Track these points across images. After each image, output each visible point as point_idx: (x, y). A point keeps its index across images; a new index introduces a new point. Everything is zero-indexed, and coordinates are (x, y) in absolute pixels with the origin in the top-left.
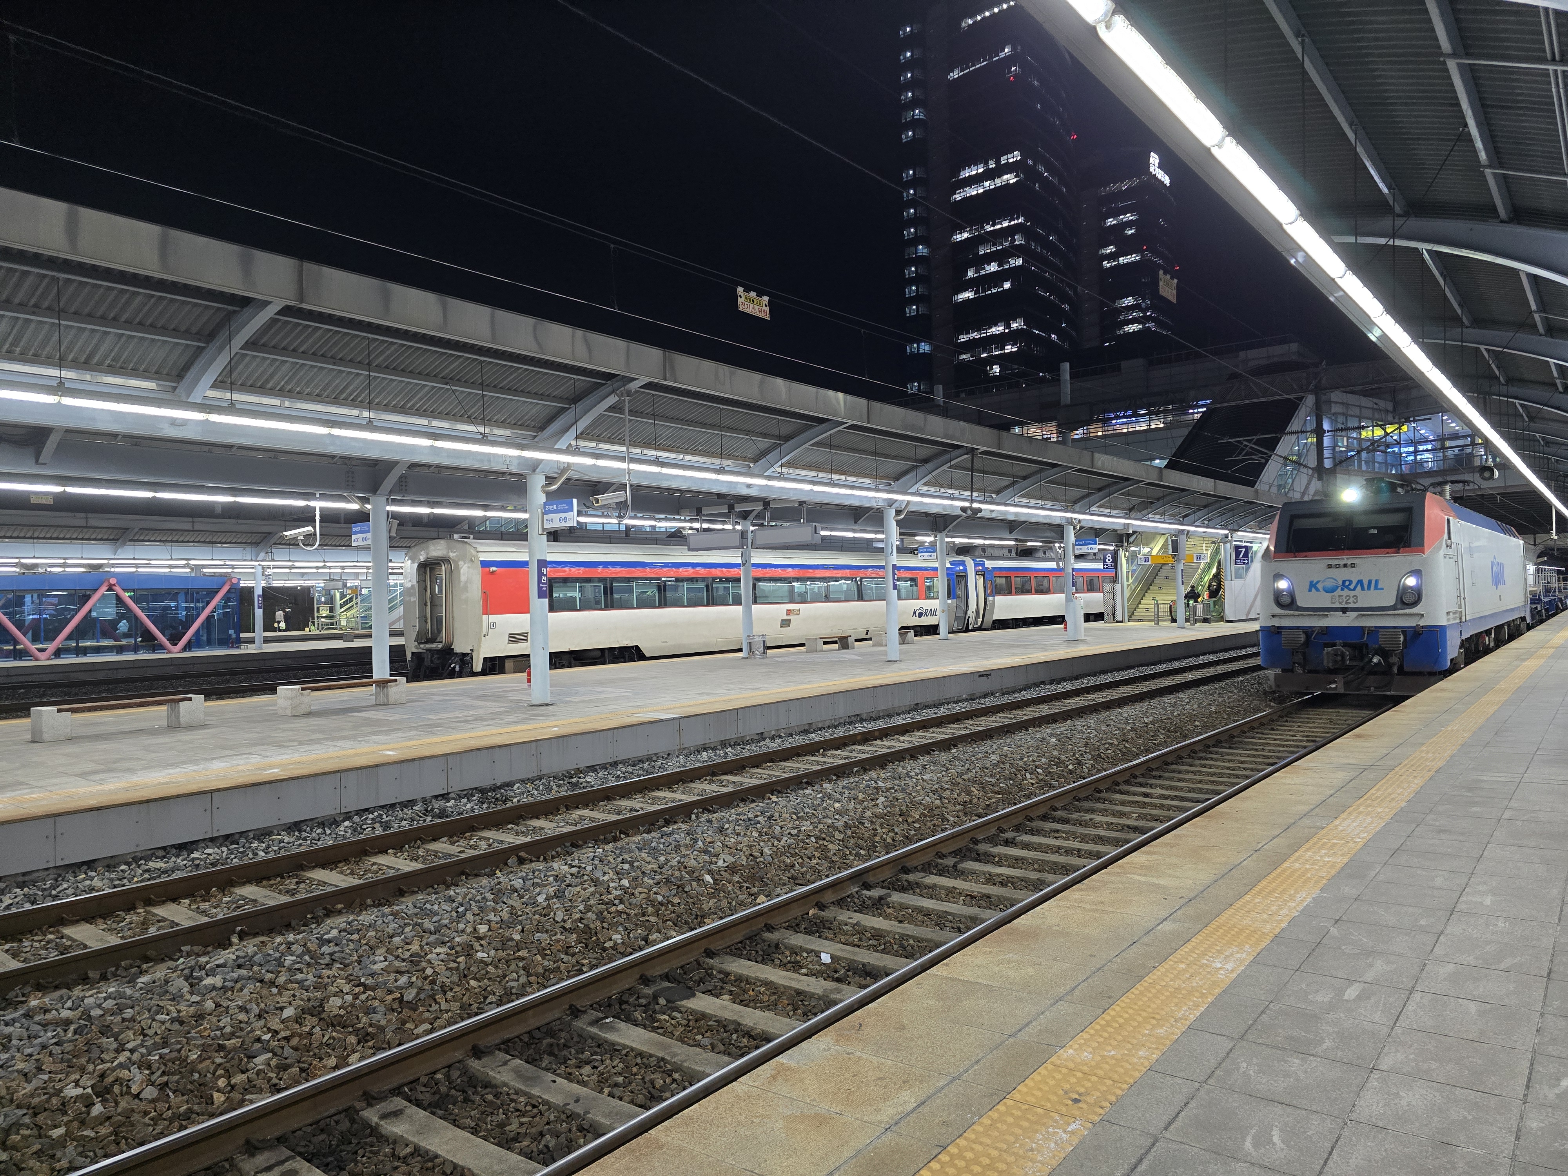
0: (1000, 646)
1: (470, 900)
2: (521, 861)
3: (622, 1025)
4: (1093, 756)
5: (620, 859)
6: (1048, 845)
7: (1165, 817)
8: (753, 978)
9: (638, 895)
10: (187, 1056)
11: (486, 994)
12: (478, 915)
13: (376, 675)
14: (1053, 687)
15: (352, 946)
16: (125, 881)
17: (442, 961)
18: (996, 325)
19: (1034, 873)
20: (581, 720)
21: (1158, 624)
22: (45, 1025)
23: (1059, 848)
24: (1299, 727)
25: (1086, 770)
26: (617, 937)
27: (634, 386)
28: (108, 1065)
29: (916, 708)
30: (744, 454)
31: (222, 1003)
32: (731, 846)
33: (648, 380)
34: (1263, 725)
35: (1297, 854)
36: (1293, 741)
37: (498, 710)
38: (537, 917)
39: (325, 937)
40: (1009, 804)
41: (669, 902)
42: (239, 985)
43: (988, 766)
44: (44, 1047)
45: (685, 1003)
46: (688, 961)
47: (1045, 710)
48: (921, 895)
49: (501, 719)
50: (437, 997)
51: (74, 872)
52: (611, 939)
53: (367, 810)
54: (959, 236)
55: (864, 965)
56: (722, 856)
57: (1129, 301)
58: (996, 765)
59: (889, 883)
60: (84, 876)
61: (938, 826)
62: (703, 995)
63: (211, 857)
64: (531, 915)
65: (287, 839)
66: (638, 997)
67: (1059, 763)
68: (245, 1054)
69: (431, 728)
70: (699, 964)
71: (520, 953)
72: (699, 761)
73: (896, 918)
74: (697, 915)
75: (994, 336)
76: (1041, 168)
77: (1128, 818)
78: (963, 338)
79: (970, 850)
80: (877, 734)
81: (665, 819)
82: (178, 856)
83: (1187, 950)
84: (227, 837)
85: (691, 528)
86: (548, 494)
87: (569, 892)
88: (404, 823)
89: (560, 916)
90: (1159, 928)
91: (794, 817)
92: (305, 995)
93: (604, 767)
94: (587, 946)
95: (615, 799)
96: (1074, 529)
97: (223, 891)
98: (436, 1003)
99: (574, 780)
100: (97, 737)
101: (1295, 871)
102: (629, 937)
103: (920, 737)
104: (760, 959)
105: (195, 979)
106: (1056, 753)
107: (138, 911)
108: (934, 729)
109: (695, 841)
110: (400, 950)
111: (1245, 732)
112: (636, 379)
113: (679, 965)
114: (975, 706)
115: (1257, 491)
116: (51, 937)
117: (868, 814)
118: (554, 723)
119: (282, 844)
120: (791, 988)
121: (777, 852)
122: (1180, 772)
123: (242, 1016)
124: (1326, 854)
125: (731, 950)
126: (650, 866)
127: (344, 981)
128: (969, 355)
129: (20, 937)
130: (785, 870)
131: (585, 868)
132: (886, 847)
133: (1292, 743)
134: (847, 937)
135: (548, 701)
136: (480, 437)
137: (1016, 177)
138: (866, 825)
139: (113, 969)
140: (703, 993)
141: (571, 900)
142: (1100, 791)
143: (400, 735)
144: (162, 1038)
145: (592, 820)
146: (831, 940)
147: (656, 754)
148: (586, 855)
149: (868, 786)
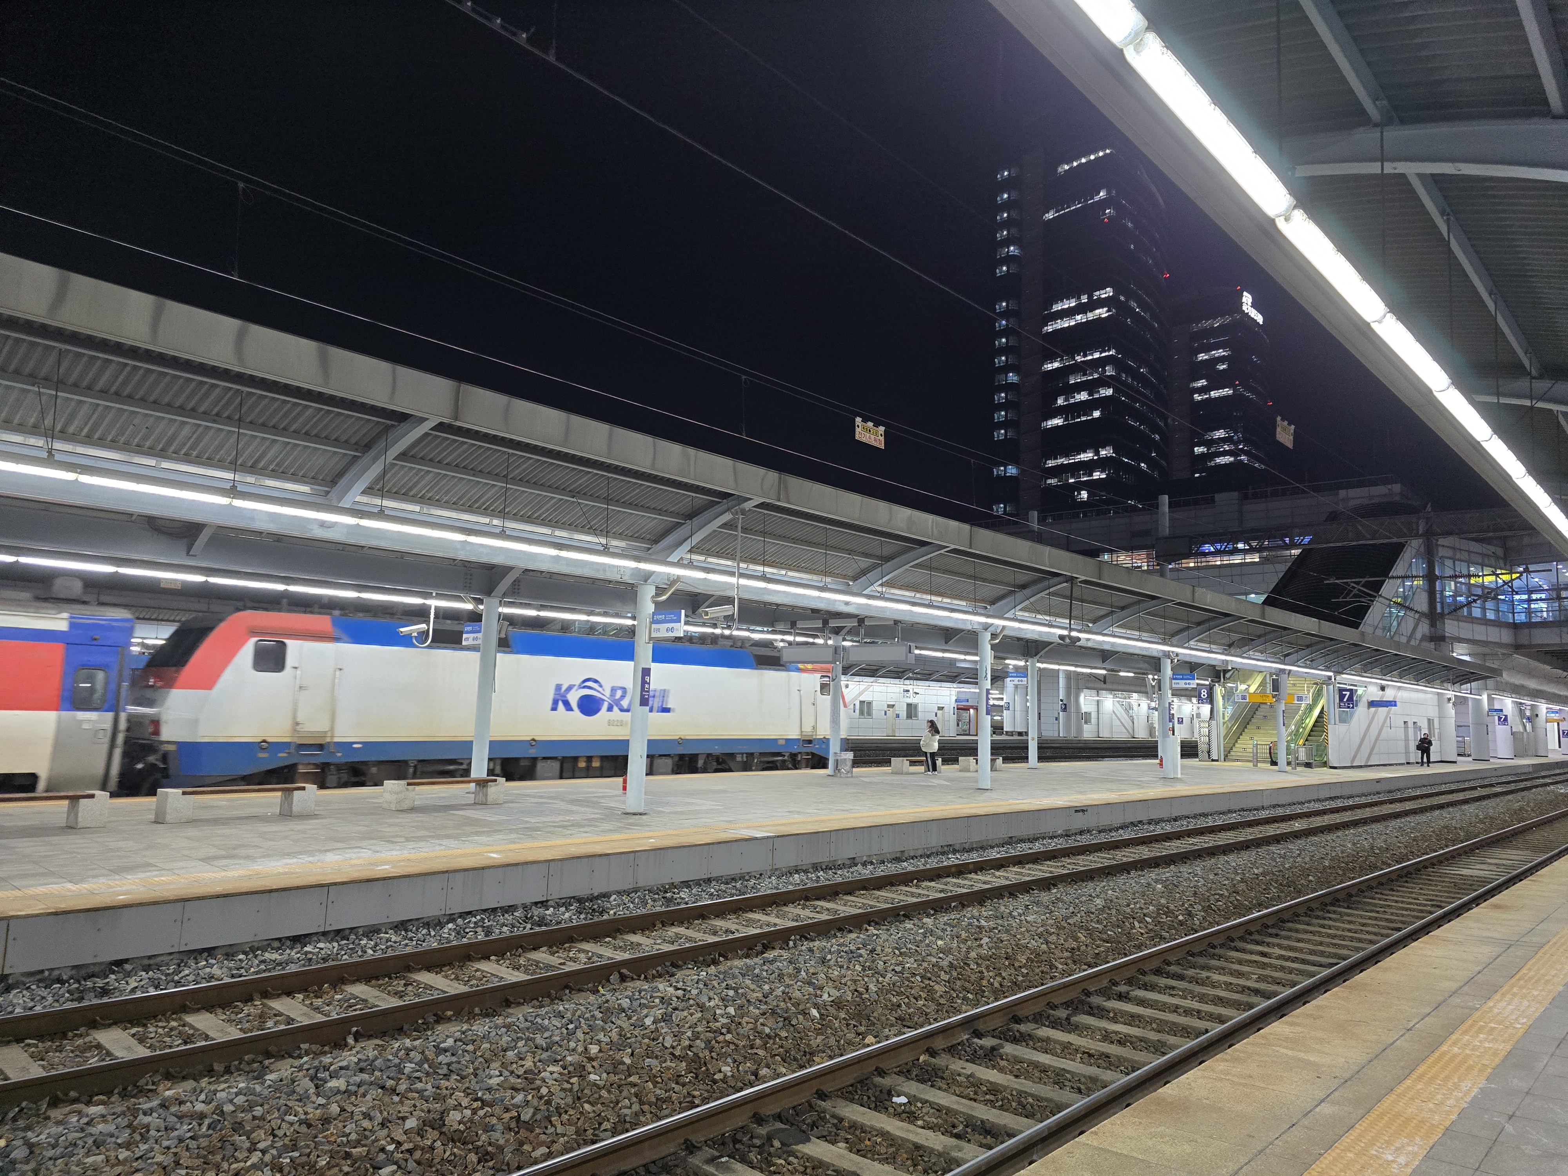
0: (1093, 780)
1: (579, 1017)
2: (623, 978)
3: (738, 1166)
4: (1203, 907)
5: (724, 985)
6: (1165, 1004)
7: (1288, 981)
8: (868, 1126)
9: (745, 1024)
10: (316, 1162)
11: (600, 1121)
12: (588, 1033)
13: (474, 774)
14: (1152, 828)
15: (467, 1057)
16: (243, 971)
17: (556, 1080)
18: (1085, 452)
19: (1153, 1033)
20: (674, 832)
21: (1256, 766)
22: (180, 1117)
23: (1177, 1007)
24: (1421, 889)
25: (1197, 922)
26: (726, 1069)
27: (748, 505)
28: (242, 1164)
29: (1010, 841)
30: (844, 573)
31: (346, 1108)
32: (835, 978)
33: (762, 500)
34: (1382, 884)
35: (1454, 1037)
36: (1416, 904)
37: (593, 816)
38: (646, 1041)
39: (442, 1045)
40: (1119, 954)
41: (777, 1035)
42: (362, 1090)
43: (1093, 910)
44: (181, 1140)
45: (800, 1147)
46: (800, 1102)
47: (1145, 852)
48: (1035, 1049)
49: (597, 826)
50: (553, 1119)
51: (195, 958)
52: (720, 1071)
53: (469, 913)
54: (1049, 365)
55: (982, 1122)
56: (826, 989)
57: (1220, 434)
58: (1102, 910)
59: (1000, 1032)
60: (205, 963)
61: (1047, 973)
62: (818, 1141)
63: (323, 952)
64: (639, 1038)
65: (394, 938)
66: (752, 1137)
67: (1168, 912)
68: (371, 1165)
69: (530, 831)
70: (810, 1106)
71: (631, 1079)
72: (791, 884)
73: (1011, 1072)
74: (805, 1052)
75: (1082, 463)
76: (1133, 304)
77: (1247, 979)
78: (1051, 463)
79: (1082, 1002)
80: (971, 867)
81: (763, 944)
82: (292, 949)
83: (1352, 1138)
84: (338, 932)
85: (782, 641)
86: (657, 604)
87: (677, 1016)
88: (505, 929)
89: (669, 1041)
90: (1317, 1110)
91: (897, 952)
92: (425, 1106)
93: (698, 883)
94: (697, 1077)
95: (710, 918)
96: (1172, 662)
97: (335, 988)
98: (552, 1125)
99: (668, 895)
100: (216, 822)
101: (1455, 1056)
102: (738, 1071)
103: (1017, 873)
104: (873, 1106)
105: (321, 1080)
106: (1163, 901)
107: (256, 1003)
108: (1030, 866)
109: (799, 970)
110: (514, 1066)
111: (1362, 891)
112: (751, 499)
113: (791, 1105)
114: (1071, 843)
115: (1363, 634)
116: (174, 1024)
117: (973, 954)
118: (651, 834)
119: (389, 943)
120: (908, 1140)
121: (882, 990)
122: (1297, 931)
123: (366, 1124)
124: (1486, 1040)
125: (842, 1093)
126: (755, 995)
127: (462, 1094)
128: (1056, 480)
129: (145, 1022)
130: (892, 1010)
131: (690, 991)
132: (994, 992)
133: (1415, 907)
134: (962, 1089)
135: (641, 811)
136: (602, 548)
137: (1108, 311)
138: (972, 966)
139: (236, 1063)
140: (818, 1138)
141: (678, 1025)
142: (1214, 947)
143: (501, 837)
144: (291, 1141)
145: (689, 939)
146: (945, 1090)
147: (748, 873)
148: (689, 975)
149: (970, 924)
